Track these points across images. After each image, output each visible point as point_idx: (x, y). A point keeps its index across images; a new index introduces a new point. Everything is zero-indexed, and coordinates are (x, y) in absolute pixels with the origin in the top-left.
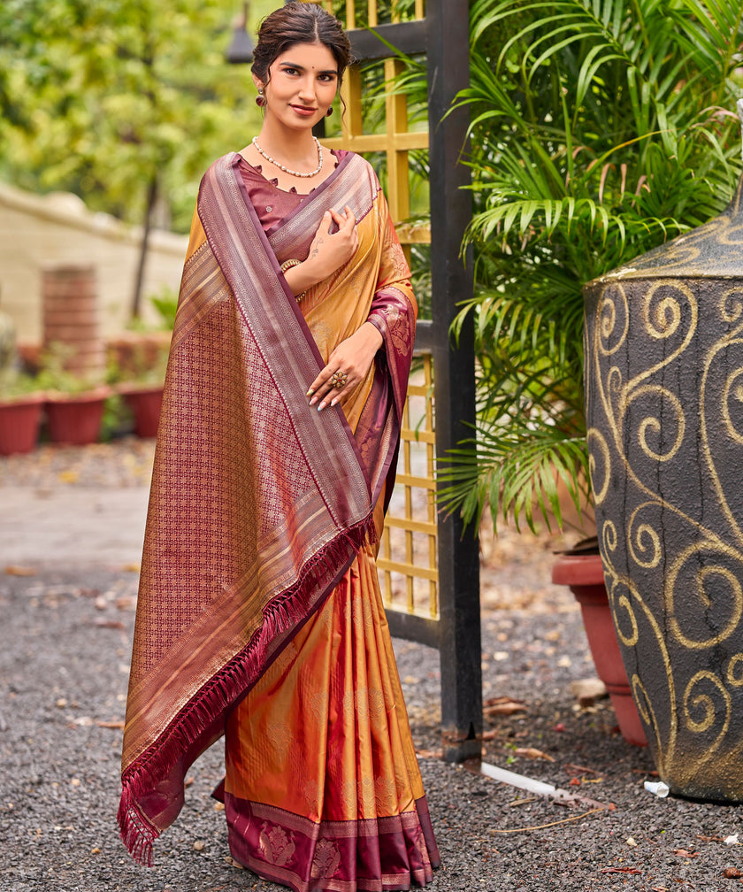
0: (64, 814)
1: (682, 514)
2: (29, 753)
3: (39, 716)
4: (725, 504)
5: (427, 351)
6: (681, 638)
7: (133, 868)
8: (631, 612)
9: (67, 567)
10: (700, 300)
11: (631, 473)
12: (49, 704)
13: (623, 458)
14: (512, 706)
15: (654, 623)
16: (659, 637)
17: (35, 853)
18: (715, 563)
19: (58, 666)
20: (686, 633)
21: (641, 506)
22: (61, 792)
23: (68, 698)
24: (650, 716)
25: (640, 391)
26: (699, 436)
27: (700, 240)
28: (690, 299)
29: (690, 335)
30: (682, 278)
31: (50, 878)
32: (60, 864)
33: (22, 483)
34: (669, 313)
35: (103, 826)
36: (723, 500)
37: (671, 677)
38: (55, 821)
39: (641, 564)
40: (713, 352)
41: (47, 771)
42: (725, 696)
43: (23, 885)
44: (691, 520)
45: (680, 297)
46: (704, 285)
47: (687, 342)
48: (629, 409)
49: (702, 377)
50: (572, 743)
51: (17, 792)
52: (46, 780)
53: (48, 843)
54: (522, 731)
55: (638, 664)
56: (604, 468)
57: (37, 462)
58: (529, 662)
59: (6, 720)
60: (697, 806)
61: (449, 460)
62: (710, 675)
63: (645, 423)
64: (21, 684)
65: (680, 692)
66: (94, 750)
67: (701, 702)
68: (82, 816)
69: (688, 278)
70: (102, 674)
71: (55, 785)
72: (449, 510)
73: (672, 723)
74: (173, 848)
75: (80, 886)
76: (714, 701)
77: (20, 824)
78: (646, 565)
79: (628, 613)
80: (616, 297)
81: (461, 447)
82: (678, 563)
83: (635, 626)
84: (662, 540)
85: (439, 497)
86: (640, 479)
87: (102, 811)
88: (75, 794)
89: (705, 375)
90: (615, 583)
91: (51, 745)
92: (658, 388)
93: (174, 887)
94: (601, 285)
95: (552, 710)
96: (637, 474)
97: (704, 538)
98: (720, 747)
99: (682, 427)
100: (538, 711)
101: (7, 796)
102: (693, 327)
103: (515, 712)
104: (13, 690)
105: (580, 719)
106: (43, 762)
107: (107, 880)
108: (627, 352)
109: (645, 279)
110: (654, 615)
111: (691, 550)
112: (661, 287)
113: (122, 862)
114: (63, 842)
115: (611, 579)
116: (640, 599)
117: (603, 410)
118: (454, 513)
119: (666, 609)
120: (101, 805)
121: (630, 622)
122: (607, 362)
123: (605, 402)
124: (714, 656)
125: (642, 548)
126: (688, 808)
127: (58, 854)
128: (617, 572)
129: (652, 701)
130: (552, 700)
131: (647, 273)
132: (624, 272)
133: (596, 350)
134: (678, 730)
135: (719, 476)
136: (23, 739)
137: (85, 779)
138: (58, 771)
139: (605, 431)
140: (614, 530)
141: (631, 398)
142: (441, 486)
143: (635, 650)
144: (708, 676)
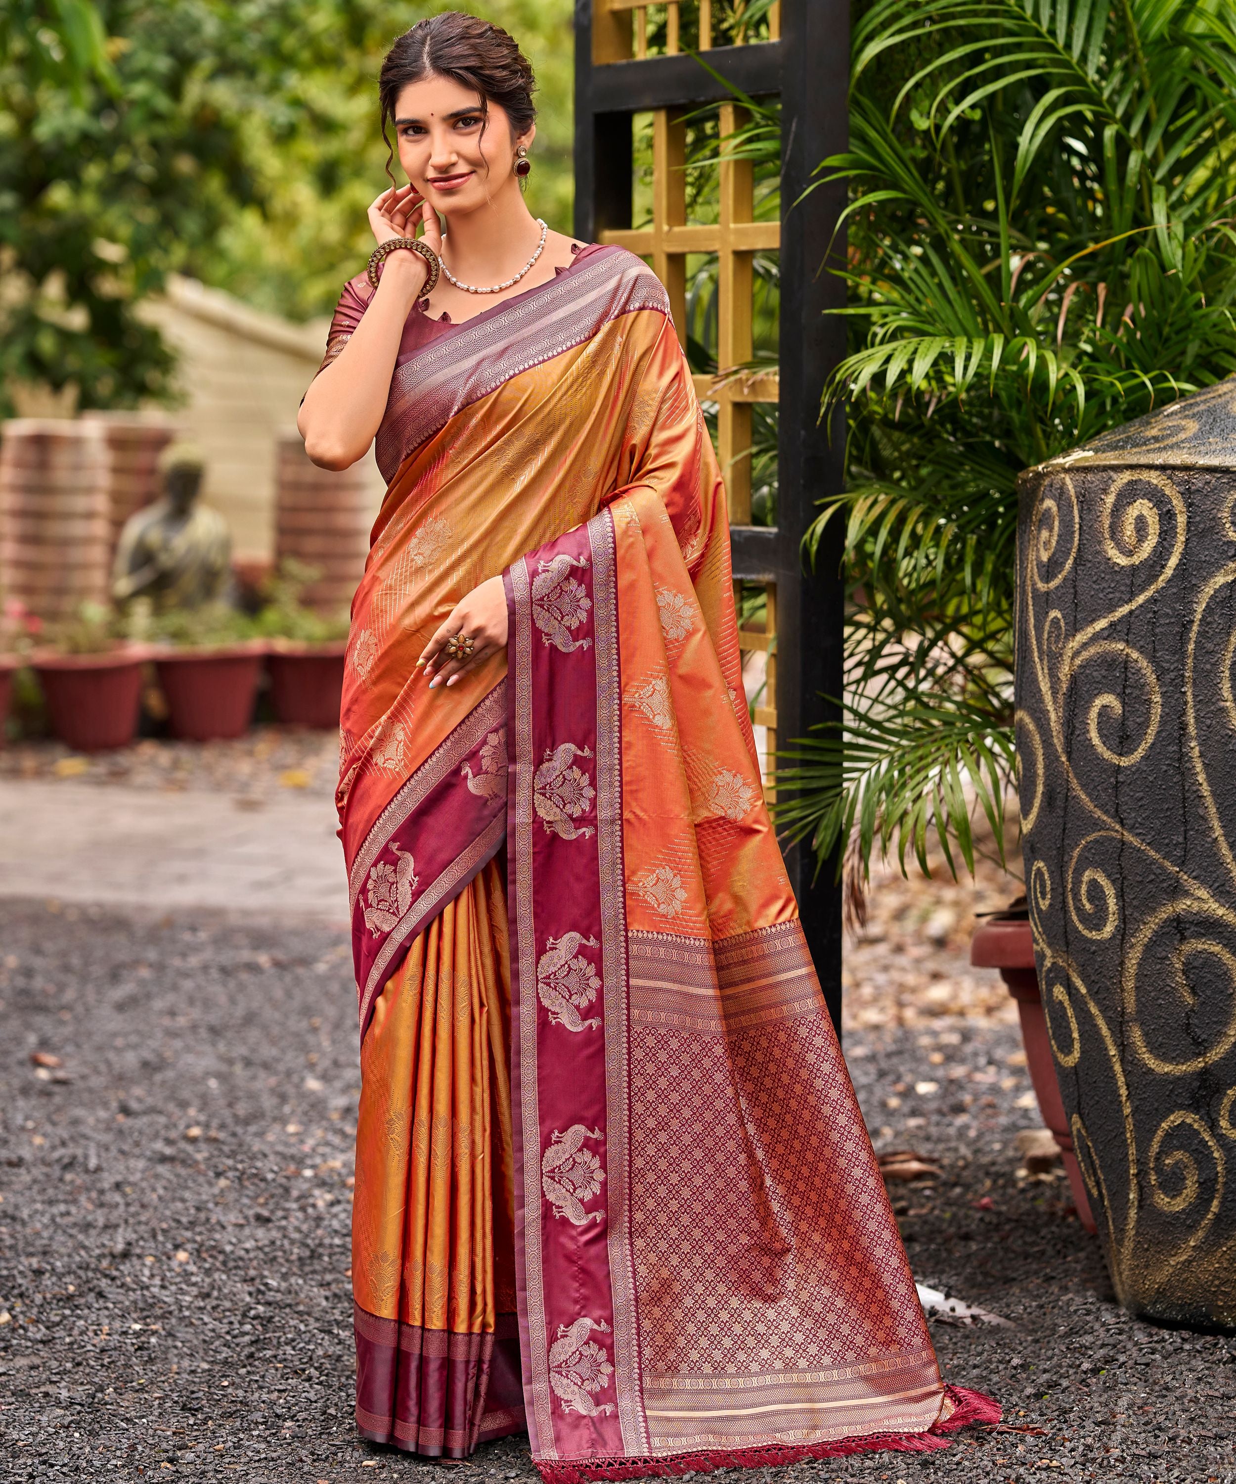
0: (152, 1306)
1: (1152, 853)
2: (122, 1208)
3: (154, 1152)
4: (1221, 839)
5: (767, 577)
6: (1146, 1056)
7: (240, 1393)
8: (1070, 1012)
9: (264, 922)
10: (1190, 505)
11: (1075, 783)
12: (173, 1134)
13: (1064, 759)
14: (915, 1166)
15: (1105, 1031)
16: (1112, 1053)
17: (92, 1363)
18: (1204, 935)
19: (207, 1074)
20: (1155, 1049)
21: (1089, 839)
22: (155, 1272)
23: (207, 1126)
24: (1098, 1184)
25: (1092, 650)
26: (1183, 727)
27: (1202, 407)
28: (1175, 502)
29: (1173, 561)
30: (1163, 468)
31: (106, 1404)
32: (126, 1382)
33: (218, 787)
34: (1141, 524)
35: (210, 1326)
36: (1218, 832)
37: (1130, 1119)
38: (134, 1315)
39: (1086, 932)
40: (1209, 590)
41: (142, 1238)
42: (1216, 1155)
43: (62, 1412)
44: (1167, 864)
45: (1159, 499)
46: (1198, 481)
47: (1169, 572)
48: (1074, 679)
49: (1190, 630)
50: (998, 1227)
51: (87, 1268)
52: (138, 1251)
53: (115, 1349)
54: (922, 1206)
55: (1079, 1096)
56: (1035, 774)
57: (250, 753)
58: (967, 1098)
59: (99, 1156)
60: (1166, 1334)
61: (797, 755)
62: (1191, 1118)
63: (1099, 702)
64: (140, 1100)
65: (1143, 1144)
66: (226, 1207)
67: (1177, 1163)
68: (180, 1310)
69: (1174, 468)
70: (273, 1091)
71: (149, 1260)
72: (793, 837)
73: (1131, 1196)
75: (151, 1418)
76: (1197, 1161)
77: (79, 1317)
78: (1094, 935)
79: (1066, 1013)
80: (1061, 495)
81: (816, 735)
82: (1145, 934)
83: (1076, 1035)
84: (1120, 896)
85: (779, 814)
86: (1089, 795)
87: (215, 1303)
88: (178, 1275)
89: (1195, 628)
90: (1048, 963)
91: (160, 1198)
92: (1121, 646)
94: (1039, 476)
95: (981, 1174)
96: (1083, 786)
97: (1187, 894)
98: (1206, 1237)
99: (1157, 711)
100: (958, 1176)
101: (69, 1273)
102: (1178, 549)
103: (919, 1176)
104: (125, 1110)
105: (1023, 1191)
106: (140, 1223)
107: (194, 1411)
108: (1075, 587)
109: (1105, 468)
110: (1104, 1017)
111: (1165, 912)
112: (1131, 483)
113: (226, 1383)
114: (140, 1348)
115: (1042, 956)
116: (1084, 991)
117: (1035, 681)
118: (802, 841)
119: (1123, 1008)
120: (215, 1293)
121: (1068, 1027)
122: (1045, 601)
123: (1039, 667)
124: (1200, 1088)
125: (1088, 906)
126: (1151, 1335)
127: (127, 1366)
128: (1050, 945)
129: (1101, 1158)
130: (985, 1160)
131: (1111, 458)
132: (1077, 456)
133: (1029, 582)
134: (1140, 1207)
135: (1213, 793)
136: (118, 1186)
137: (198, 1251)
138: (160, 1238)
139: (1038, 715)
140: (1046, 876)
141: (1078, 662)
142: (784, 797)
143: (1076, 1074)
144: (1188, 1121)
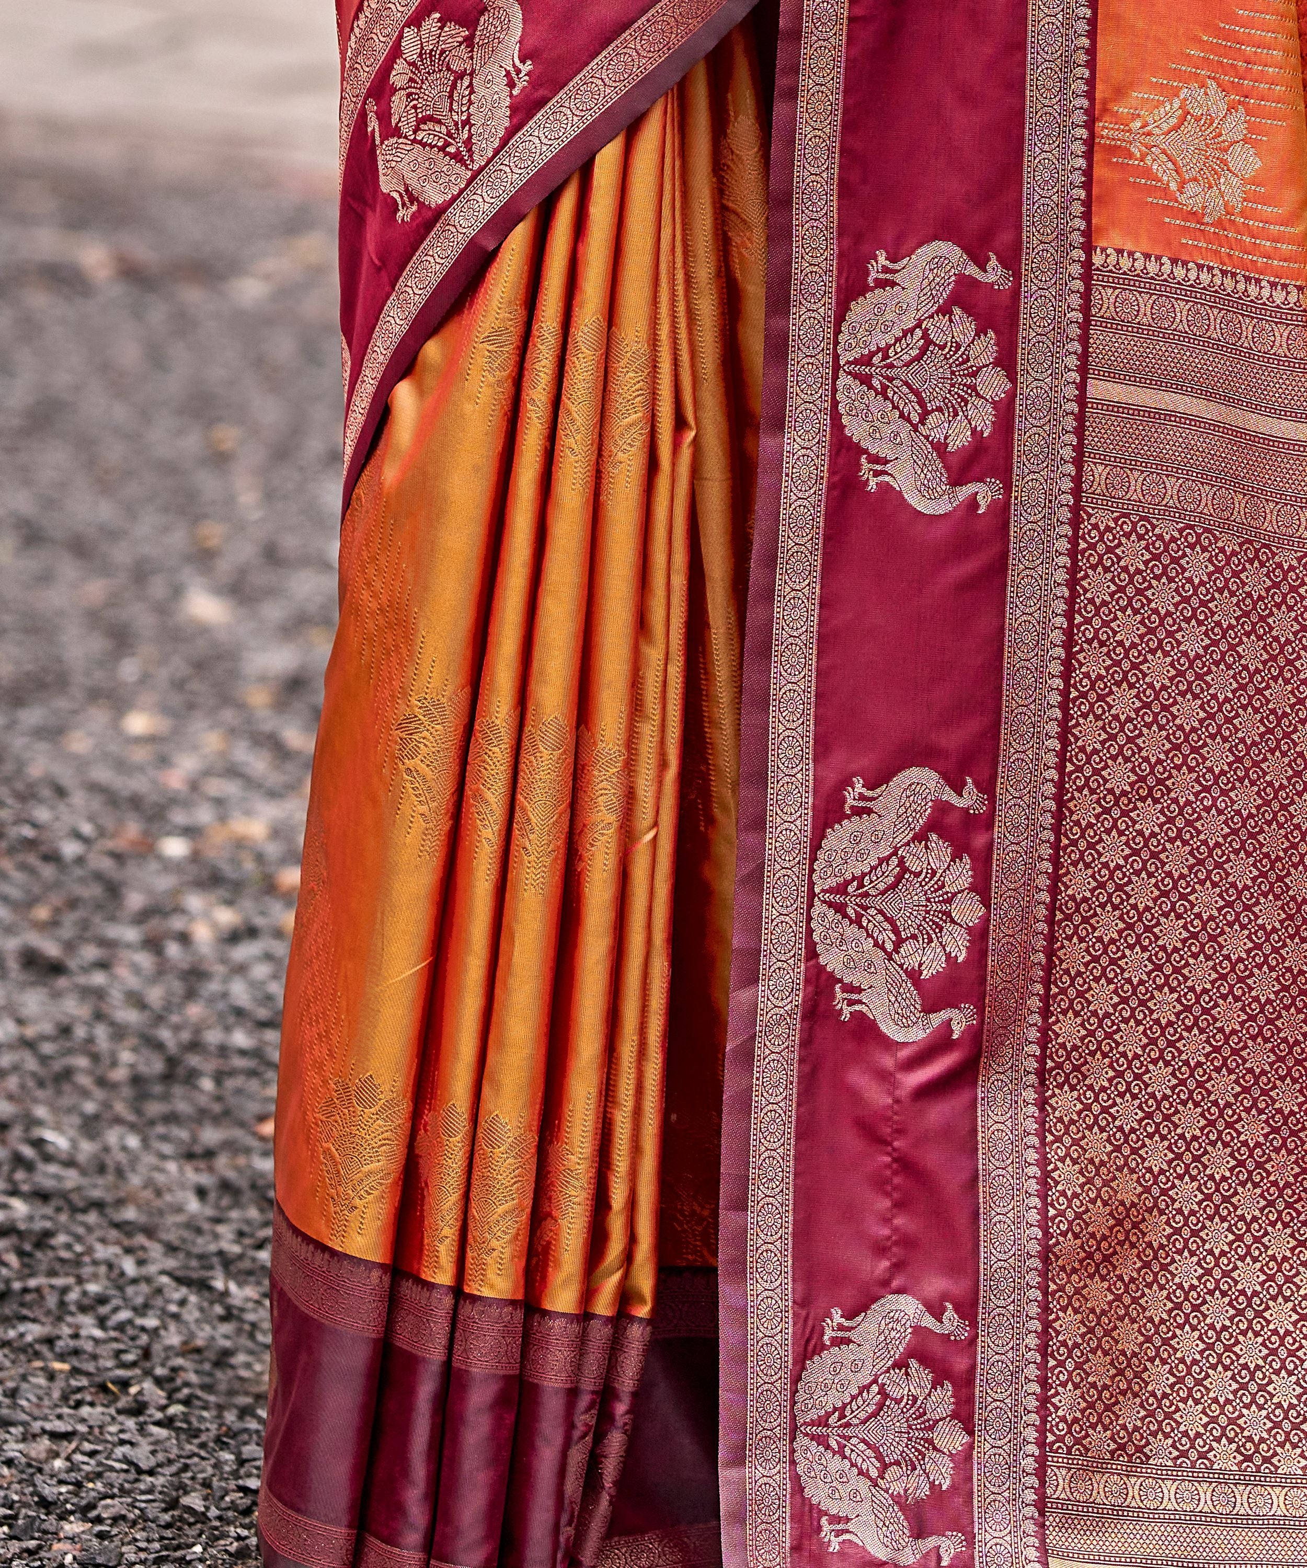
70: (94, 618)
74: (148, 1373)
93: (101, 1536)
